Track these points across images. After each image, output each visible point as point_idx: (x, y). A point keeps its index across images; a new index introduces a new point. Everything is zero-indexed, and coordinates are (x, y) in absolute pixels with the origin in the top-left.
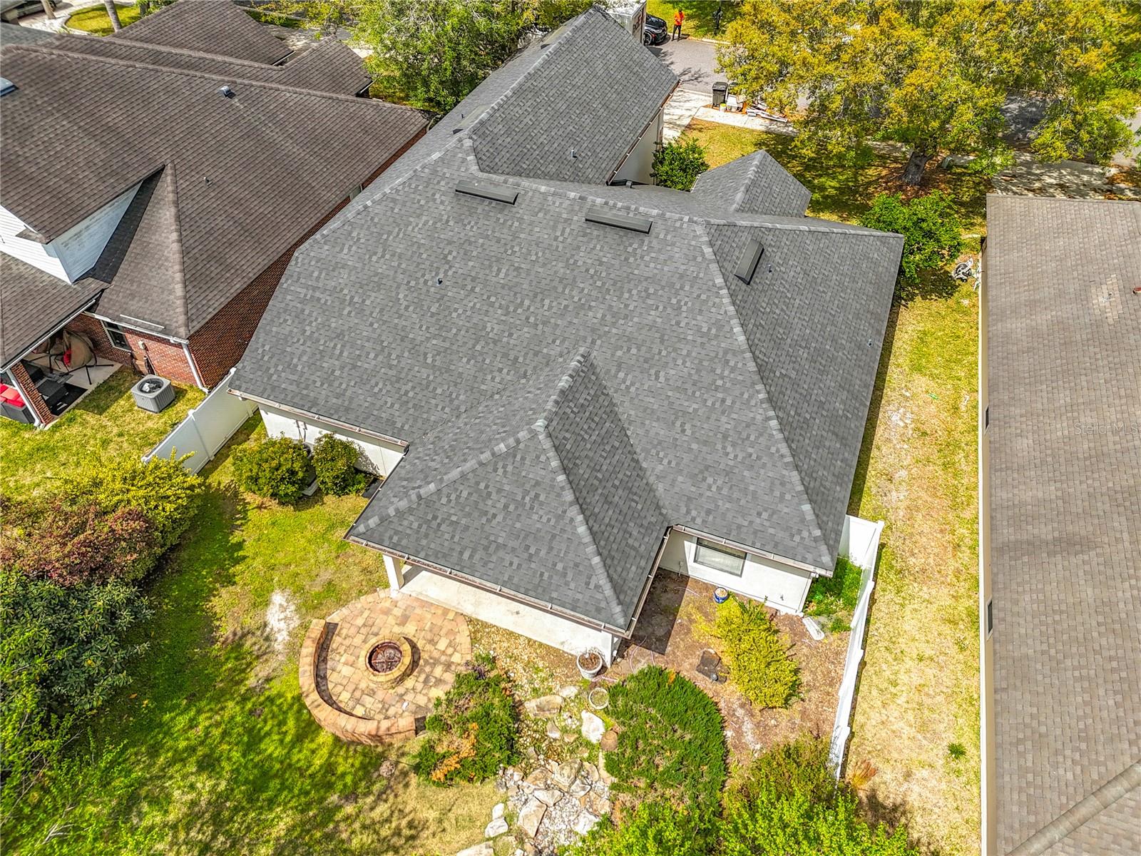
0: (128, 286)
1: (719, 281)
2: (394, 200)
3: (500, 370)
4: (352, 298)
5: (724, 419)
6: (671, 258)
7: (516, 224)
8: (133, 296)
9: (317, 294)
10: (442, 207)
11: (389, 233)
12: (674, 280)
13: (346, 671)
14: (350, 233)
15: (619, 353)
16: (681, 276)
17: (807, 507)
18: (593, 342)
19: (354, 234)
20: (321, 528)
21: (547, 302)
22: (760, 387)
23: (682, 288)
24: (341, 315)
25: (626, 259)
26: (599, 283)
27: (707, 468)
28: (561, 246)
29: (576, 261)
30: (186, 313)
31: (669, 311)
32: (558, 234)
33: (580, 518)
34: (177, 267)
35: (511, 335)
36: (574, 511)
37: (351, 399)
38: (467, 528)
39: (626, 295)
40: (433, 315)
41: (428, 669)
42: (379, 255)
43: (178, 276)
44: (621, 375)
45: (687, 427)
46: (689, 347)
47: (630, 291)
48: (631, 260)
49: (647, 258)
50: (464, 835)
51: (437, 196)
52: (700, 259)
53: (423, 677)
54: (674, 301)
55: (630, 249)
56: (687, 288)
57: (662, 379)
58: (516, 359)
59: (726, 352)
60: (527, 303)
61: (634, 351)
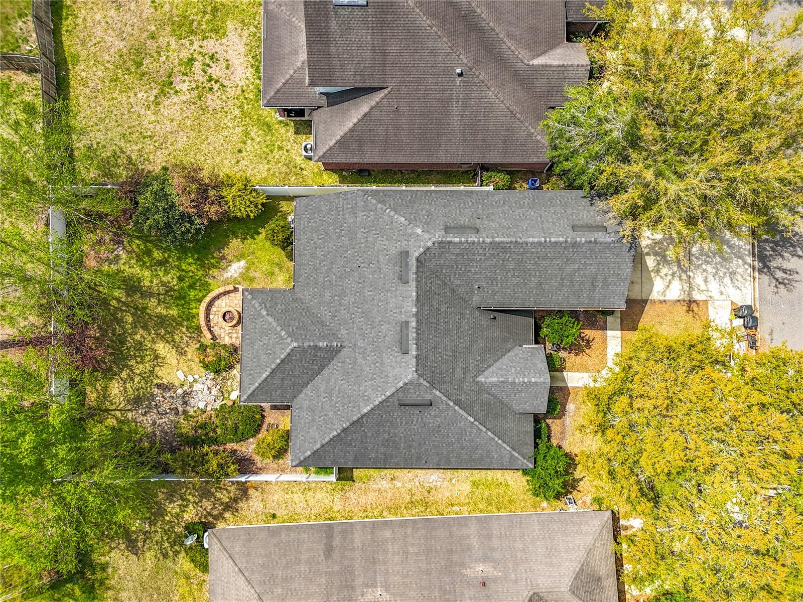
0: (329, 116)
1: (388, 394)
2: (392, 222)
3: (330, 312)
4: (343, 230)
5: (332, 413)
6: (394, 368)
7: (394, 289)
8: (325, 122)
9: (341, 213)
10: (394, 248)
11: (376, 230)
12: (385, 373)
13: (224, 304)
14: (371, 211)
15: (348, 360)
16: (387, 376)
17: (309, 453)
18: (350, 347)
19: (372, 213)
20: (277, 261)
21: (362, 319)
22: (348, 424)
23: (382, 378)
24: (335, 229)
25: (389, 348)
26: (375, 340)
27: (314, 411)
28: (388, 315)
29: (382, 325)
30: (324, 154)
31: (370, 375)
32: (394, 311)
33: (268, 373)
34: (342, 134)
35: (345, 309)
36: (269, 370)
37: (304, 254)
38: (255, 333)
39: (373, 354)
40: (345, 270)
41: (234, 331)
42: (365, 231)
43: (338, 137)
44: (340, 365)
45: (327, 399)
46: (357, 389)
47: (375, 355)
48: (389, 350)
49: (391, 357)
50: (186, 369)
51: (399, 243)
52: (396, 382)
53: (230, 331)
54: (375, 376)
55: (394, 348)
56: (382, 380)
57: (342, 382)
58: (336, 316)
59: (359, 406)
60: (360, 310)
61: (350, 366)
